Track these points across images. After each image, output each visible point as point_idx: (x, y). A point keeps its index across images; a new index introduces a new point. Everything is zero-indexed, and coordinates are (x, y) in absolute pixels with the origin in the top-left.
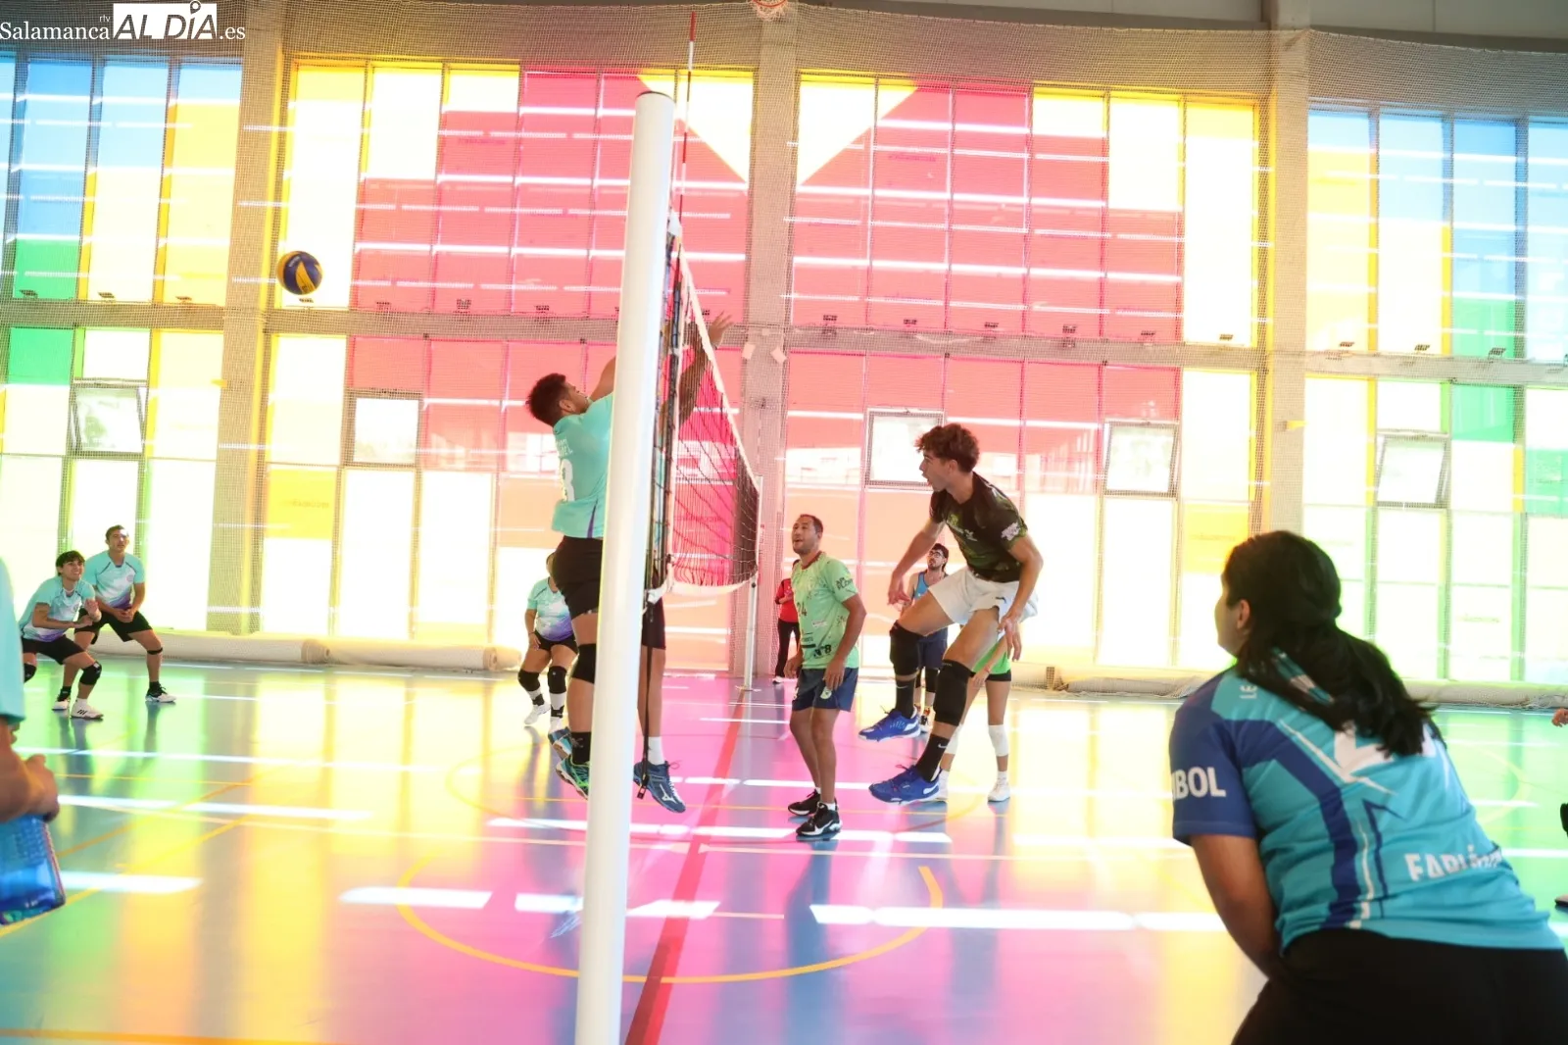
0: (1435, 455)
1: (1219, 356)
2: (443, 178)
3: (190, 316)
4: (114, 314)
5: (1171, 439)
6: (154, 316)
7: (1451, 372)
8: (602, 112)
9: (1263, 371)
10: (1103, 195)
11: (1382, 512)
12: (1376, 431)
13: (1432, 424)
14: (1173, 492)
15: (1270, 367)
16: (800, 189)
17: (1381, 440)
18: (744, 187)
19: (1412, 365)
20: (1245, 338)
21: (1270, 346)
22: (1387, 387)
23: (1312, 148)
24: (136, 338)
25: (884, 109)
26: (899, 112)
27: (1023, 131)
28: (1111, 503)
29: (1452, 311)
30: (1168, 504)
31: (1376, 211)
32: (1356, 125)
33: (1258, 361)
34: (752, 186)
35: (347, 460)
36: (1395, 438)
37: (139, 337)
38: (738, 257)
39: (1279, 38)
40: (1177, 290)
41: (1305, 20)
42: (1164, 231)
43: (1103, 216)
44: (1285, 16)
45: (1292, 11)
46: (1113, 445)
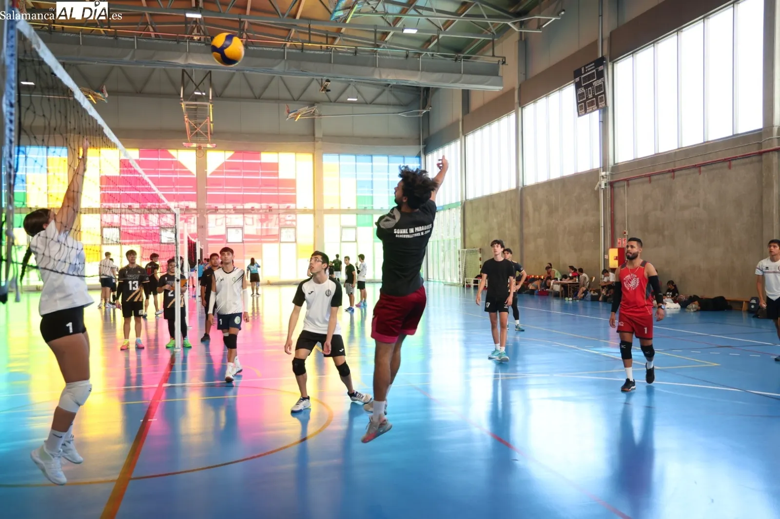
0: (354, 230)
1: (305, 211)
2: (122, 175)
5: (295, 231)
7: (357, 212)
8: (160, 159)
9: (314, 214)
10: (278, 176)
11: (342, 244)
12: (341, 226)
13: (354, 224)
14: (296, 242)
15: (316, 213)
16: (208, 176)
18: (195, 176)
19: (348, 211)
20: (310, 207)
21: (316, 209)
22: (343, 216)
23: (324, 163)
25: (227, 157)
26: (231, 158)
27: (259, 161)
28: (281, 244)
29: (358, 199)
30: (294, 244)
31: (340, 177)
32: (334, 157)
33: (313, 212)
34: (197, 177)
35: (102, 243)
36: (343, 227)
38: (195, 193)
39: (316, 140)
40: (295, 197)
41: (321, 136)
42: (292, 183)
43: (278, 180)
44: (317, 135)
45: (318, 134)
46: (282, 231)
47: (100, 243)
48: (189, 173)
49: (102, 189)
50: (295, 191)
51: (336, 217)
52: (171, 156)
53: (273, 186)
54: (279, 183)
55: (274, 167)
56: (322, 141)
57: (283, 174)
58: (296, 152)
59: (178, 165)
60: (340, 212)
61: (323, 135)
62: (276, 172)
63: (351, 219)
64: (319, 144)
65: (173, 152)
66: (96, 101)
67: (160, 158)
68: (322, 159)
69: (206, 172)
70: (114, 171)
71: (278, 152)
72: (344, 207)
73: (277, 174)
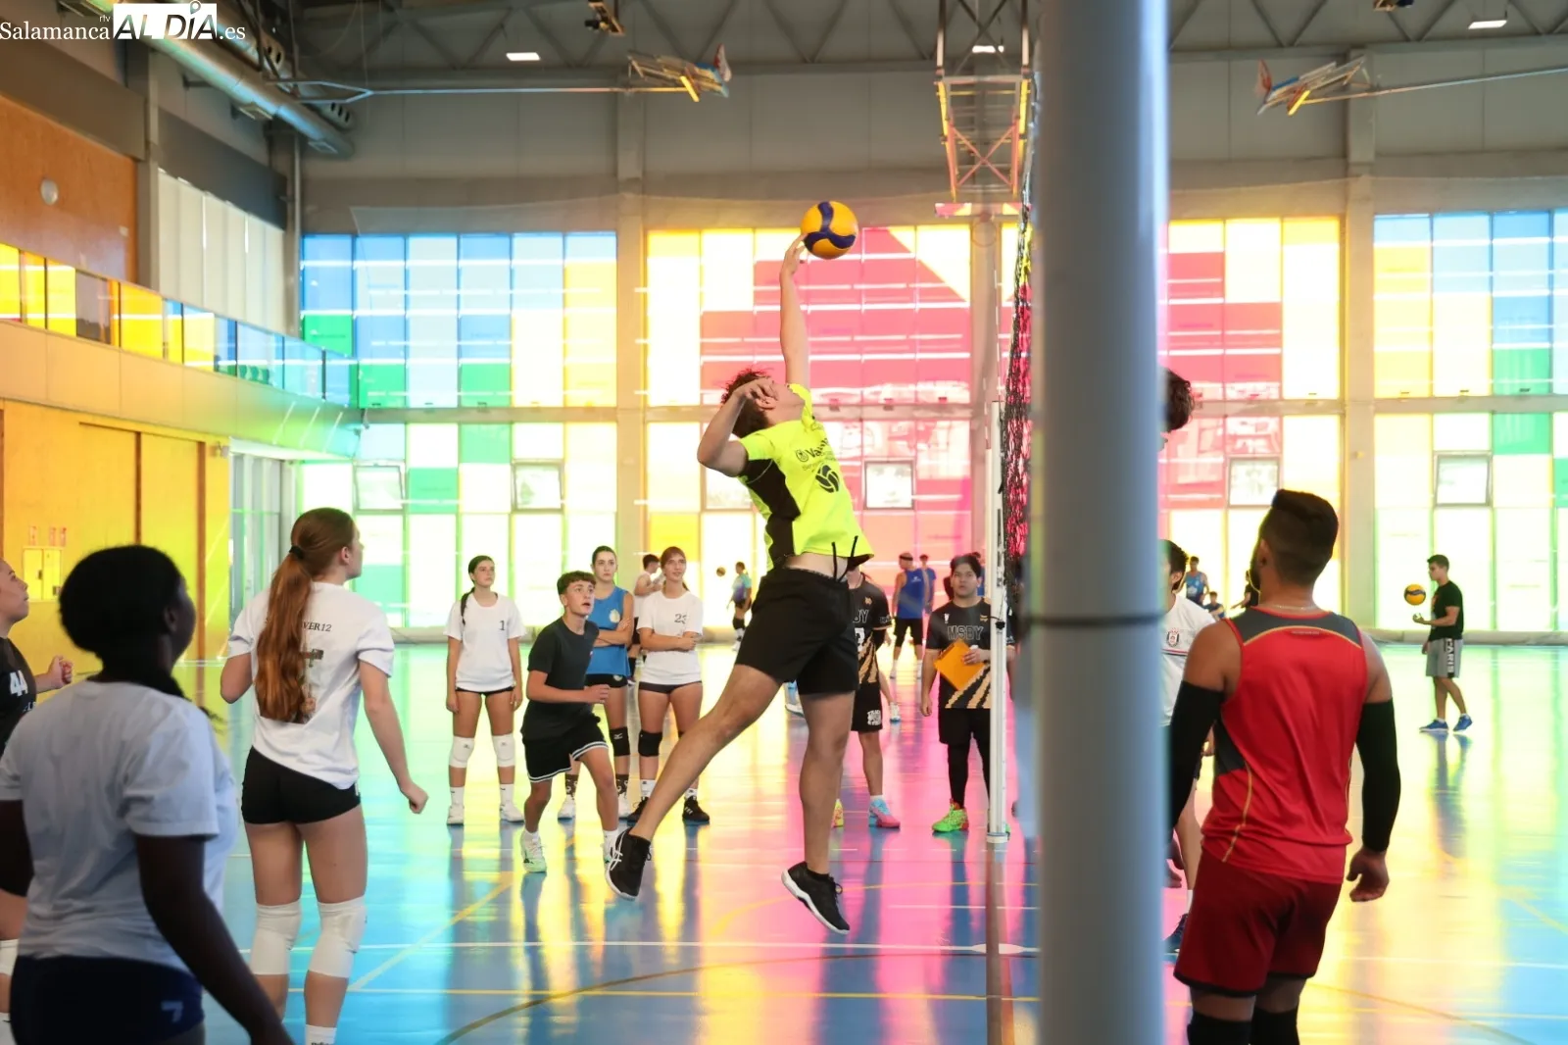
0: (1481, 466)
1: (1310, 407)
2: (759, 308)
3: (591, 414)
4: (536, 414)
5: (1276, 467)
6: (565, 414)
7: (1494, 405)
8: (864, 256)
9: (1343, 416)
10: (1223, 295)
11: (1440, 512)
12: (1433, 453)
13: (1482, 444)
15: (1347, 413)
16: (1005, 305)
17: (1436, 458)
18: (966, 305)
19: (1462, 403)
20: (1330, 391)
21: (1347, 398)
22: (1441, 419)
23: (1378, 245)
24: (553, 430)
28: (1232, 513)
31: (1432, 291)
32: (1415, 224)
33: (1339, 407)
34: (972, 308)
35: (703, 509)
36: (1441, 458)
37: (556, 428)
38: (966, 355)
39: (1353, 170)
40: (1278, 358)
41: (1370, 157)
42: (1268, 315)
43: (1223, 308)
44: (1355, 155)
45: (1360, 151)
46: (1233, 473)
47: (697, 507)
48: (948, 294)
49: (704, 349)
50: (1276, 341)
51: (1415, 423)
52: (899, 247)
53: (1209, 326)
54: (1227, 316)
55: (1214, 264)
56: (1372, 173)
57: (1240, 289)
58: (1284, 213)
59: (916, 271)
60: (1430, 405)
61: (1378, 154)
62: (1217, 280)
63: (1471, 431)
64: (1361, 185)
65: (901, 234)
66: (698, 95)
67: (867, 252)
68: (1368, 235)
69: (1000, 288)
70: (739, 296)
71: (1224, 218)
72: (1446, 389)
73: (1220, 289)
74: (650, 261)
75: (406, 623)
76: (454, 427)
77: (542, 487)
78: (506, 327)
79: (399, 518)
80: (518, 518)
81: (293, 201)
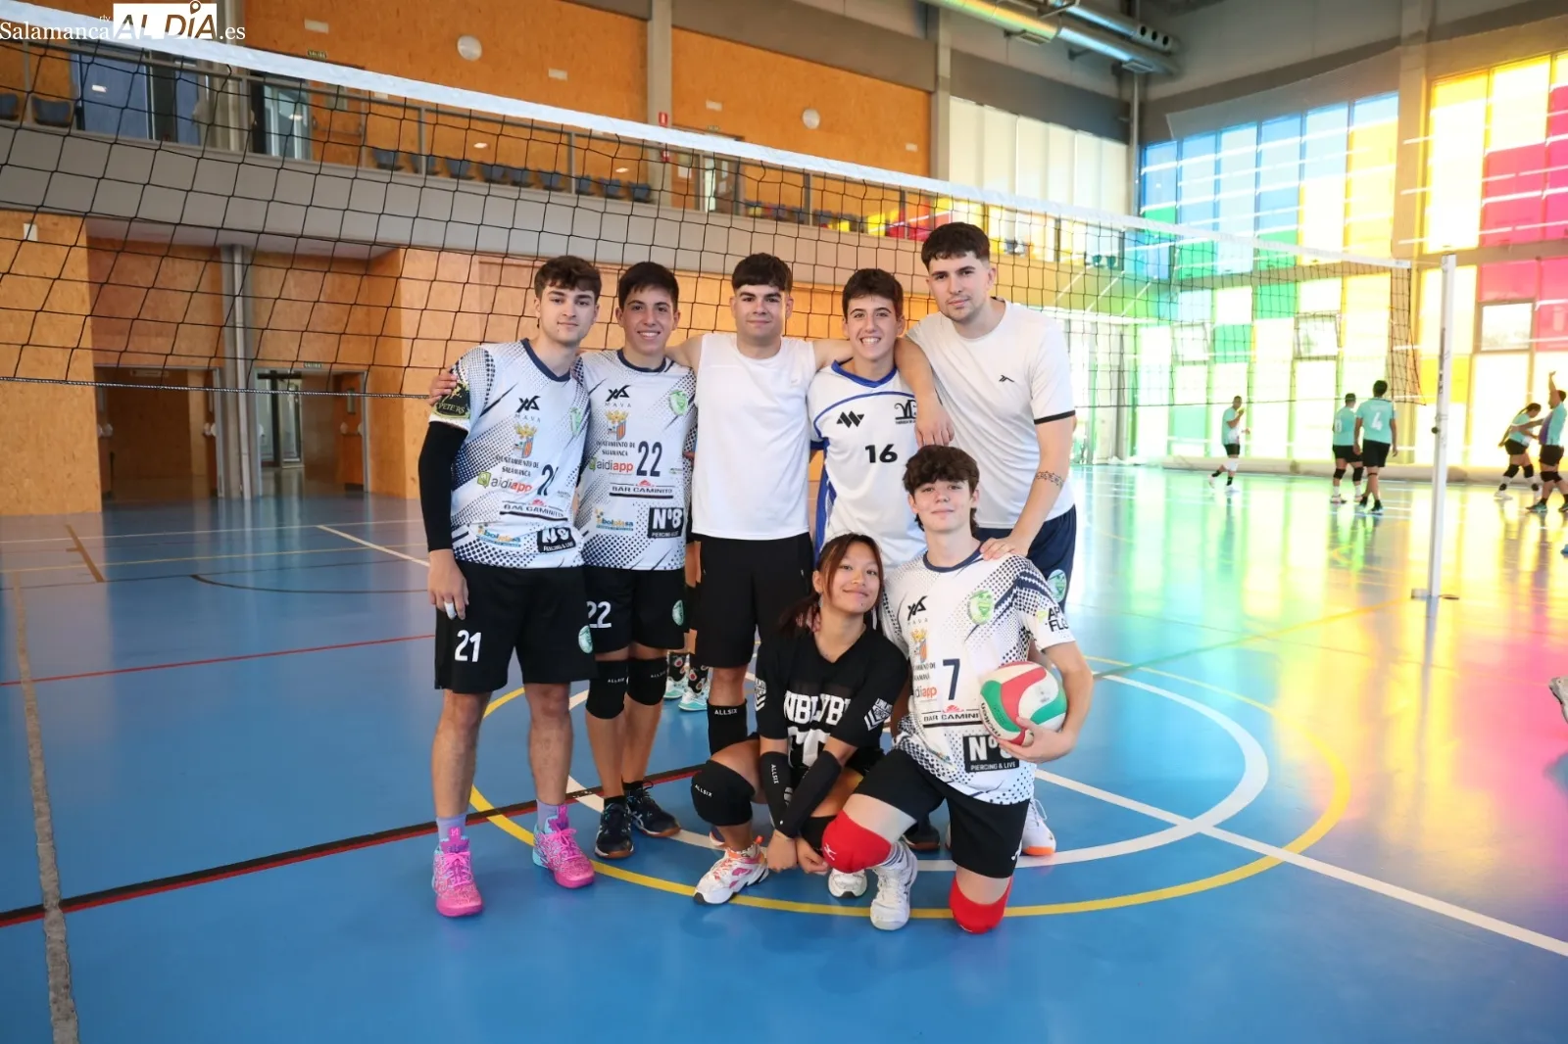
2: (1551, 139)
4: (1319, 271)
6: (1343, 270)
24: (1333, 284)
35: (1477, 349)
47: (1469, 349)
49: (1486, 191)
70: (1530, 130)
74: (1433, 113)
75: (1208, 454)
76: (1248, 290)
77: (1322, 338)
78: (1297, 196)
79: (1204, 368)
80: (1299, 365)
81: (1132, 121)
